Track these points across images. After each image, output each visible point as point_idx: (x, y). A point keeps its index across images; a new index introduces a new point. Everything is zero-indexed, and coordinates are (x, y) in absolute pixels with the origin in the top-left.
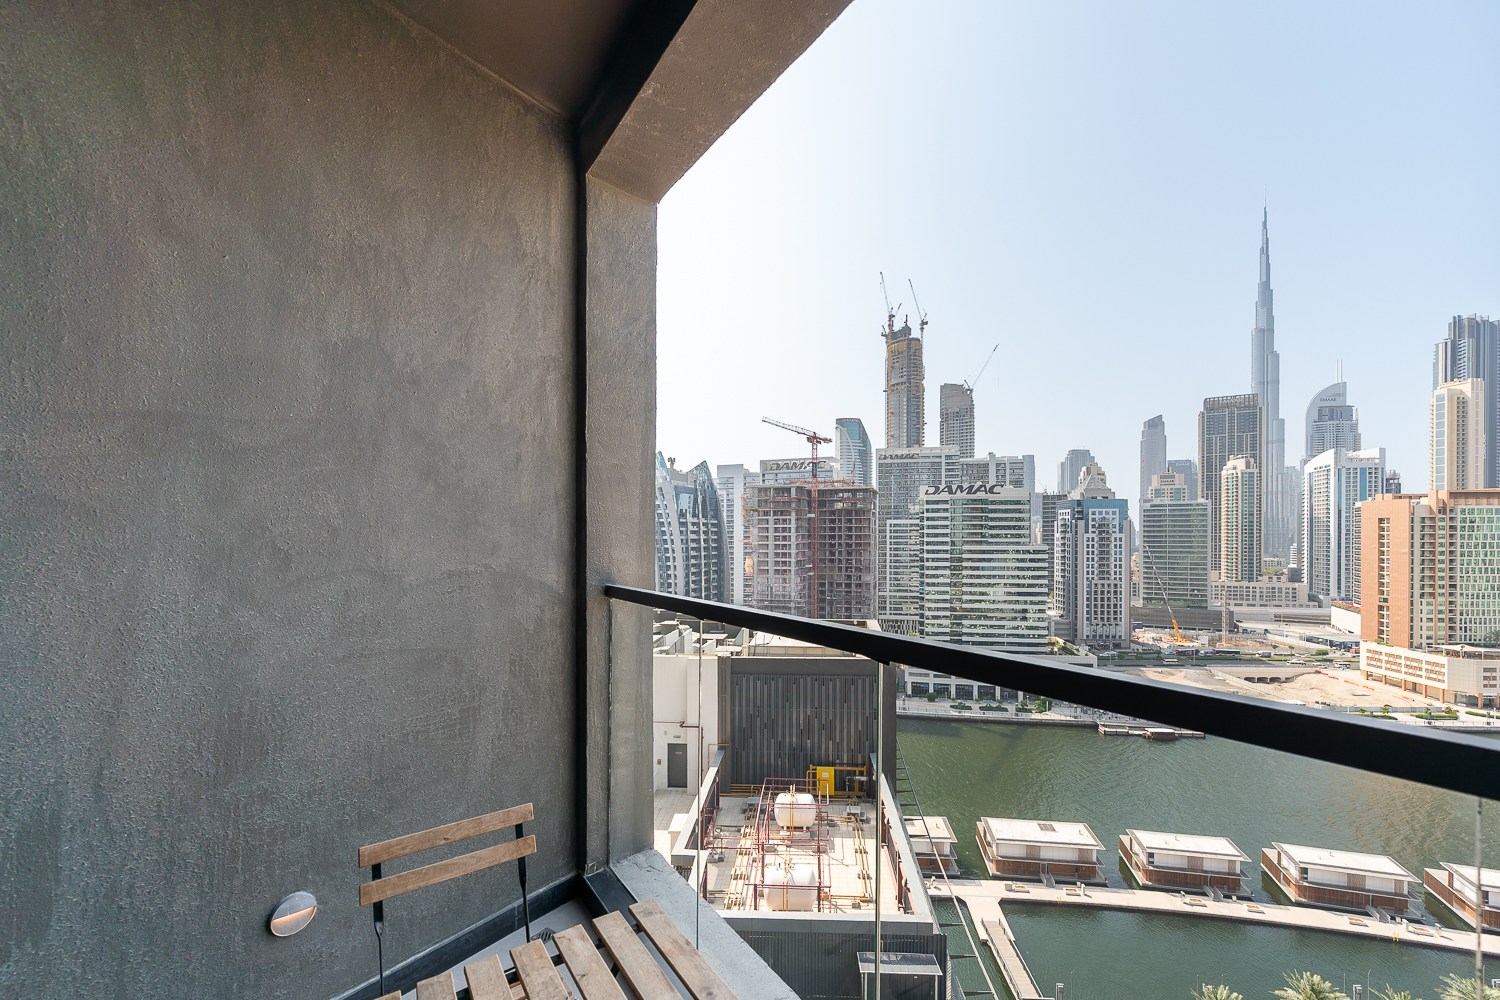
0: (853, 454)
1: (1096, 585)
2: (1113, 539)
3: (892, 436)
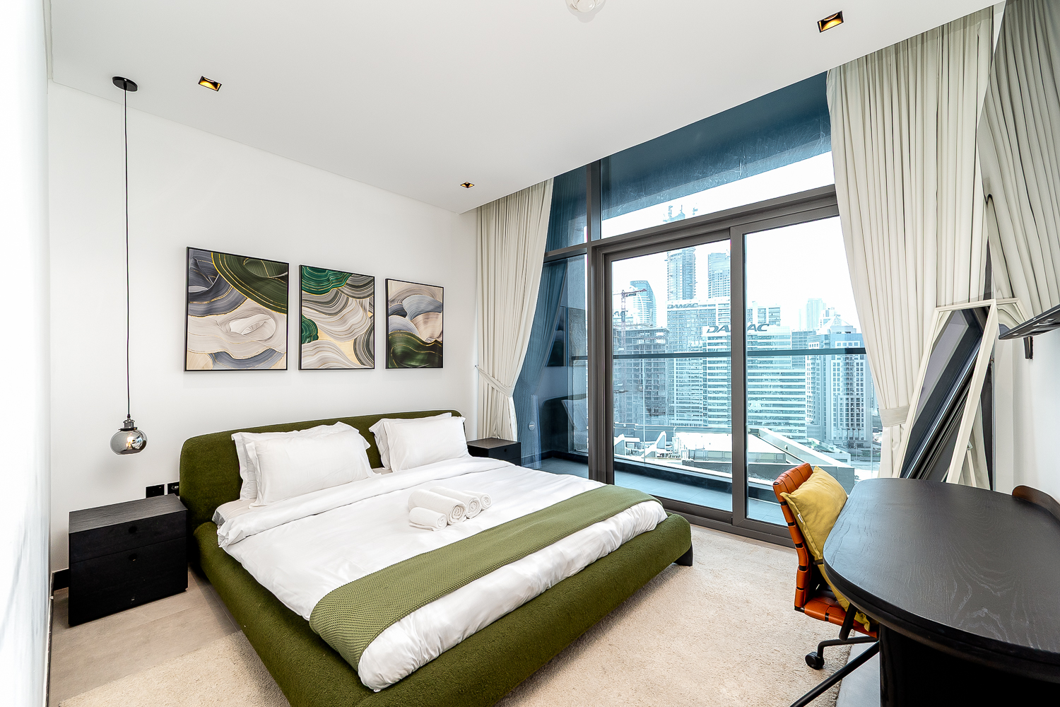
0: (643, 306)
1: (841, 399)
2: (855, 364)
3: (672, 292)
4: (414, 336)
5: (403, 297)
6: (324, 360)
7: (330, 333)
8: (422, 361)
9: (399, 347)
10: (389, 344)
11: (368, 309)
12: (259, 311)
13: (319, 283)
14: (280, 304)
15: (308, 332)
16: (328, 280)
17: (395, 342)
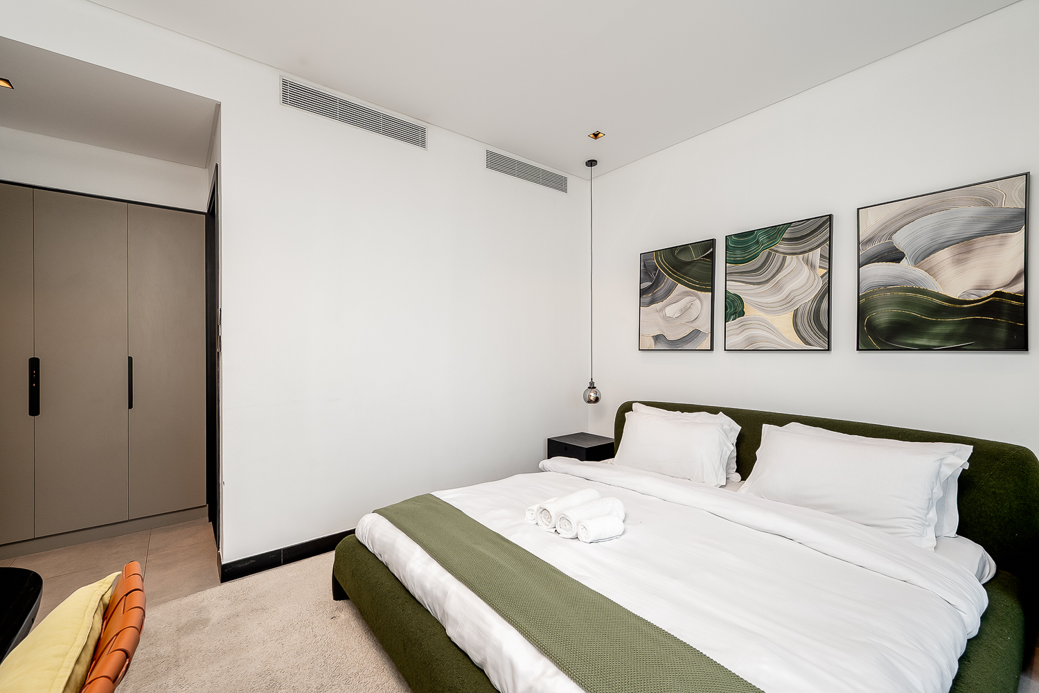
4: (924, 292)
5: (893, 229)
6: (751, 340)
7: (760, 307)
8: (948, 337)
9: (883, 316)
10: (862, 311)
11: (818, 264)
12: (686, 294)
13: (745, 249)
14: (706, 282)
15: (735, 308)
16: (758, 242)
17: (875, 308)
